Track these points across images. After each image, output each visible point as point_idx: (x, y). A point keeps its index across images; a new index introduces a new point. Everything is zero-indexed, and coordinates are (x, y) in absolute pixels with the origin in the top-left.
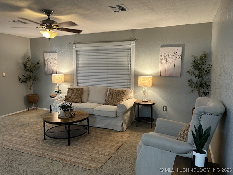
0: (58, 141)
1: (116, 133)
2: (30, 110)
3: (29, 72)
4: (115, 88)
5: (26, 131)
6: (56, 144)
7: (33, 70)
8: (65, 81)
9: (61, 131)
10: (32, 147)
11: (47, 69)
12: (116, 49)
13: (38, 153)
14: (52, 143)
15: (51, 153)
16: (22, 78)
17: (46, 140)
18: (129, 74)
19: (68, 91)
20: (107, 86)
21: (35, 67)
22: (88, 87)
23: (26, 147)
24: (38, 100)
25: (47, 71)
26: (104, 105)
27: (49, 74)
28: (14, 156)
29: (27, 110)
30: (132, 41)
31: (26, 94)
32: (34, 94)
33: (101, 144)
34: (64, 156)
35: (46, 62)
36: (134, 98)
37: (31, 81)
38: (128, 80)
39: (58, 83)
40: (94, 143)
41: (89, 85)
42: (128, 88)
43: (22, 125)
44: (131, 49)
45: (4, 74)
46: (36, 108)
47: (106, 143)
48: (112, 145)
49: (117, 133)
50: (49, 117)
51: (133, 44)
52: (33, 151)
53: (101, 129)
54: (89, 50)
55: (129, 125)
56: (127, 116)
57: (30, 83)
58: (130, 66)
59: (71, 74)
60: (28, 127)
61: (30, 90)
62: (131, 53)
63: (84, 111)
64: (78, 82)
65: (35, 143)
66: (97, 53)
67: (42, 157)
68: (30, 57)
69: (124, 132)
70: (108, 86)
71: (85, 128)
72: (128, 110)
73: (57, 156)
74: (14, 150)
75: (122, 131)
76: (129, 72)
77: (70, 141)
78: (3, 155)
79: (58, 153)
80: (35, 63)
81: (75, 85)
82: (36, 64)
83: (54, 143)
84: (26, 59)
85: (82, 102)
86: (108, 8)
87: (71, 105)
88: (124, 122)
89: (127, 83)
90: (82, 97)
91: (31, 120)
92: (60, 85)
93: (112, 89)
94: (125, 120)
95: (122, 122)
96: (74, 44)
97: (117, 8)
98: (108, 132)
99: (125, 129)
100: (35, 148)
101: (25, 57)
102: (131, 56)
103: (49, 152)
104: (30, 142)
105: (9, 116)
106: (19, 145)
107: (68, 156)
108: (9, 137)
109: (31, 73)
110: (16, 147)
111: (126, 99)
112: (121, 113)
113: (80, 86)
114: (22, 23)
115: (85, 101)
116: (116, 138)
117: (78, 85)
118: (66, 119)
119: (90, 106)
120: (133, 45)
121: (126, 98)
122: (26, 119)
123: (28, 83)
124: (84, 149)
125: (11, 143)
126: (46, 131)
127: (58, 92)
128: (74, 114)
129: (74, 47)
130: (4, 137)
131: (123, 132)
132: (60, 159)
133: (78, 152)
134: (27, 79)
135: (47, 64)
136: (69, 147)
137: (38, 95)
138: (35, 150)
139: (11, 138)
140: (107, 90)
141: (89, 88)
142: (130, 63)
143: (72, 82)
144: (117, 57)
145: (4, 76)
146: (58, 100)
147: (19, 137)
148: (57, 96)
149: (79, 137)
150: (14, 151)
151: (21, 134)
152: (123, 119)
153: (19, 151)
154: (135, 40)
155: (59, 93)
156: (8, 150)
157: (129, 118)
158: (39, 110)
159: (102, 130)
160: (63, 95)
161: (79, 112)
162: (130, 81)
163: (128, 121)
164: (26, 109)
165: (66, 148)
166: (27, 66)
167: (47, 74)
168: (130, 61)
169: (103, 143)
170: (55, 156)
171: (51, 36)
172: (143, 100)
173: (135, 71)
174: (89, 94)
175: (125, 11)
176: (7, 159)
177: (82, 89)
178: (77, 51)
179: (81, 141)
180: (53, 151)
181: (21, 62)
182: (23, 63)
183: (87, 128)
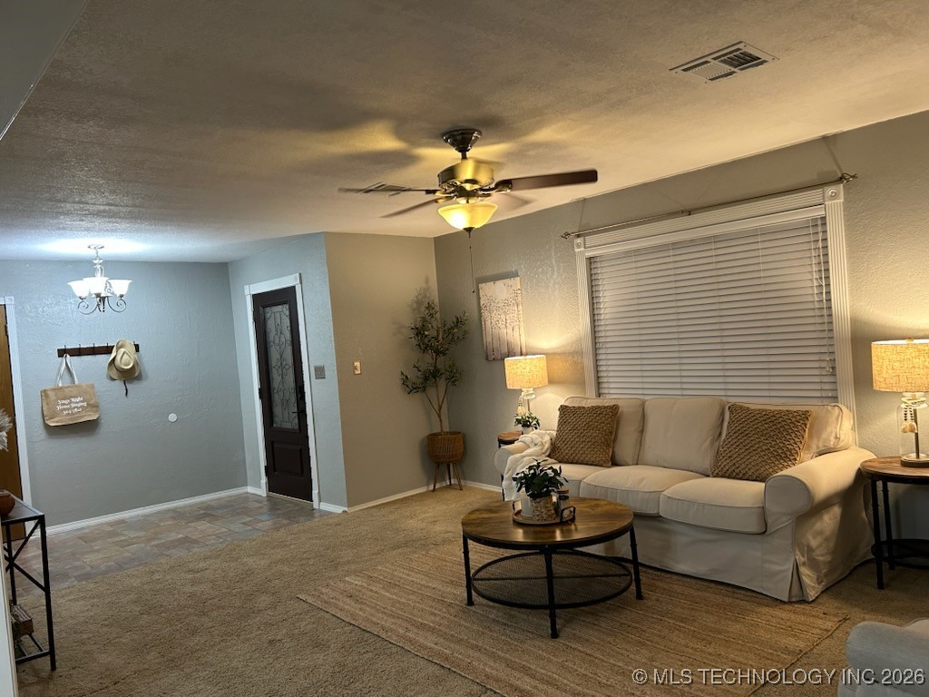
0: (513, 617)
1: (764, 610)
2: (441, 489)
3: (434, 354)
4: (755, 403)
5: (414, 565)
6: (505, 625)
7: (447, 347)
8: (551, 382)
9: (532, 575)
10: (422, 626)
11: (489, 339)
12: (754, 233)
13: (440, 655)
14: (494, 620)
15: (484, 658)
16: (413, 375)
17: (473, 608)
18: (825, 334)
19: (561, 417)
20: (722, 393)
21: (450, 337)
22: (639, 402)
23: (405, 625)
24: (464, 453)
25: (490, 348)
26: (708, 476)
27: (496, 357)
28: (362, 651)
29: (431, 488)
30: (825, 188)
31: (425, 432)
32: (451, 433)
33: (686, 650)
34: (527, 679)
35: (485, 314)
36: (862, 446)
37: (442, 383)
38: (824, 364)
39: (524, 389)
40: (657, 639)
41: (646, 392)
42: (826, 402)
43: (406, 544)
44: (824, 224)
45: (357, 364)
46: (459, 482)
47: (711, 650)
48: (741, 659)
49: (770, 611)
50: (481, 516)
51: (834, 197)
52: (425, 642)
53: (693, 581)
54: (637, 252)
55: (836, 576)
56: (820, 533)
57: (438, 392)
58: (829, 300)
59: (573, 354)
60: (423, 553)
61: (439, 416)
62: (825, 240)
63: (618, 501)
64: (599, 383)
65: (435, 615)
66: (671, 259)
67: (448, 668)
68: (437, 300)
69: (807, 607)
70: (730, 393)
71: (623, 572)
72: (826, 504)
73: (502, 675)
74: (368, 632)
75: (798, 602)
76: (826, 327)
77: (559, 621)
78: (332, 646)
79: (509, 664)
80: (450, 321)
81: (587, 396)
82: (452, 324)
83: (498, 621)
84: (423, 309)
85: (615, 463)
86: (679, 70)
87: (559, 475)
88: (802, 559)
89: (817, 379)
90: (615, 441)
91: (438, 528)
92: (534, 396)
93: (741, 407)
94: (810, 549)
95: (793, 559)
96: (578, 236)
97: (716, 62)
98: (728, 600)
99: (812, 594)
100: (432, 630)
101: (419, 303)
102: (826, 255)
103: (477, 654)
104: (421, 606)
105: (373, 507)
106: (385, 613)
107: (542, 681)
108: (360, 583)
109: (441, 358)
110: (374, 619)
111: (814, 449)
112: (784, 519)
113: (608, 397)
114: (394, 192)
115: (629, 460)
116: (762, 632)
117: (599, 395)
118: (541, 529)
119: (642, 480)
120: (834, 203)
121: (816, 445)
122: (422, 520)
123: (431, 391)
124: (611, 661)
125: (362, 603)
126: (472, 572)
127: (526, 423)
128: (572, 509)
129: (579, 246)
130: (344, 582)
131: (802, 606)
132: (508, 689)
133: (582, 671)
134: (426, 379)
135: (488, 323)
136: (552, 643)
137: (464, 437)
138: (428, 641)
139: (364, 587)
140: (722, 414)
141: (643, 404)
142: (828, 285)
143: (580, 383)
144: (762, 267)
145: (357, 372)
146: (524, 453)
147: (391, 585)
148: (522, 438)
149: (598, 607)
150: (367, 635)
151: (396, 573)
152: (797, 543)
153: (379, 637)
154: (841, 179)
155: (529, 426)
156: (351, 627)
157: (832, 544)
158: (471, 489)
159: (698, 590)
160: (542, 436)
161: (597, 506)
162: (834, 368)
163: (828, 558)
164: (428, 485)
165: (540, 648)
166: (426, 333)
167: (491, 358)
168: (827, 278)
169: (699, 646)
170: (494, 672)
171: (472, 219)
172: (904, 458)
173: (854, 321)
174: (642, 432)
175: (757, 65)
176: (340, 659)
177: (615, 408)
178: (590, 260)
179: (603, 625)
180: (493, 653)
181: (408, 320)
182: (413, 326)
183: (632, 571)
